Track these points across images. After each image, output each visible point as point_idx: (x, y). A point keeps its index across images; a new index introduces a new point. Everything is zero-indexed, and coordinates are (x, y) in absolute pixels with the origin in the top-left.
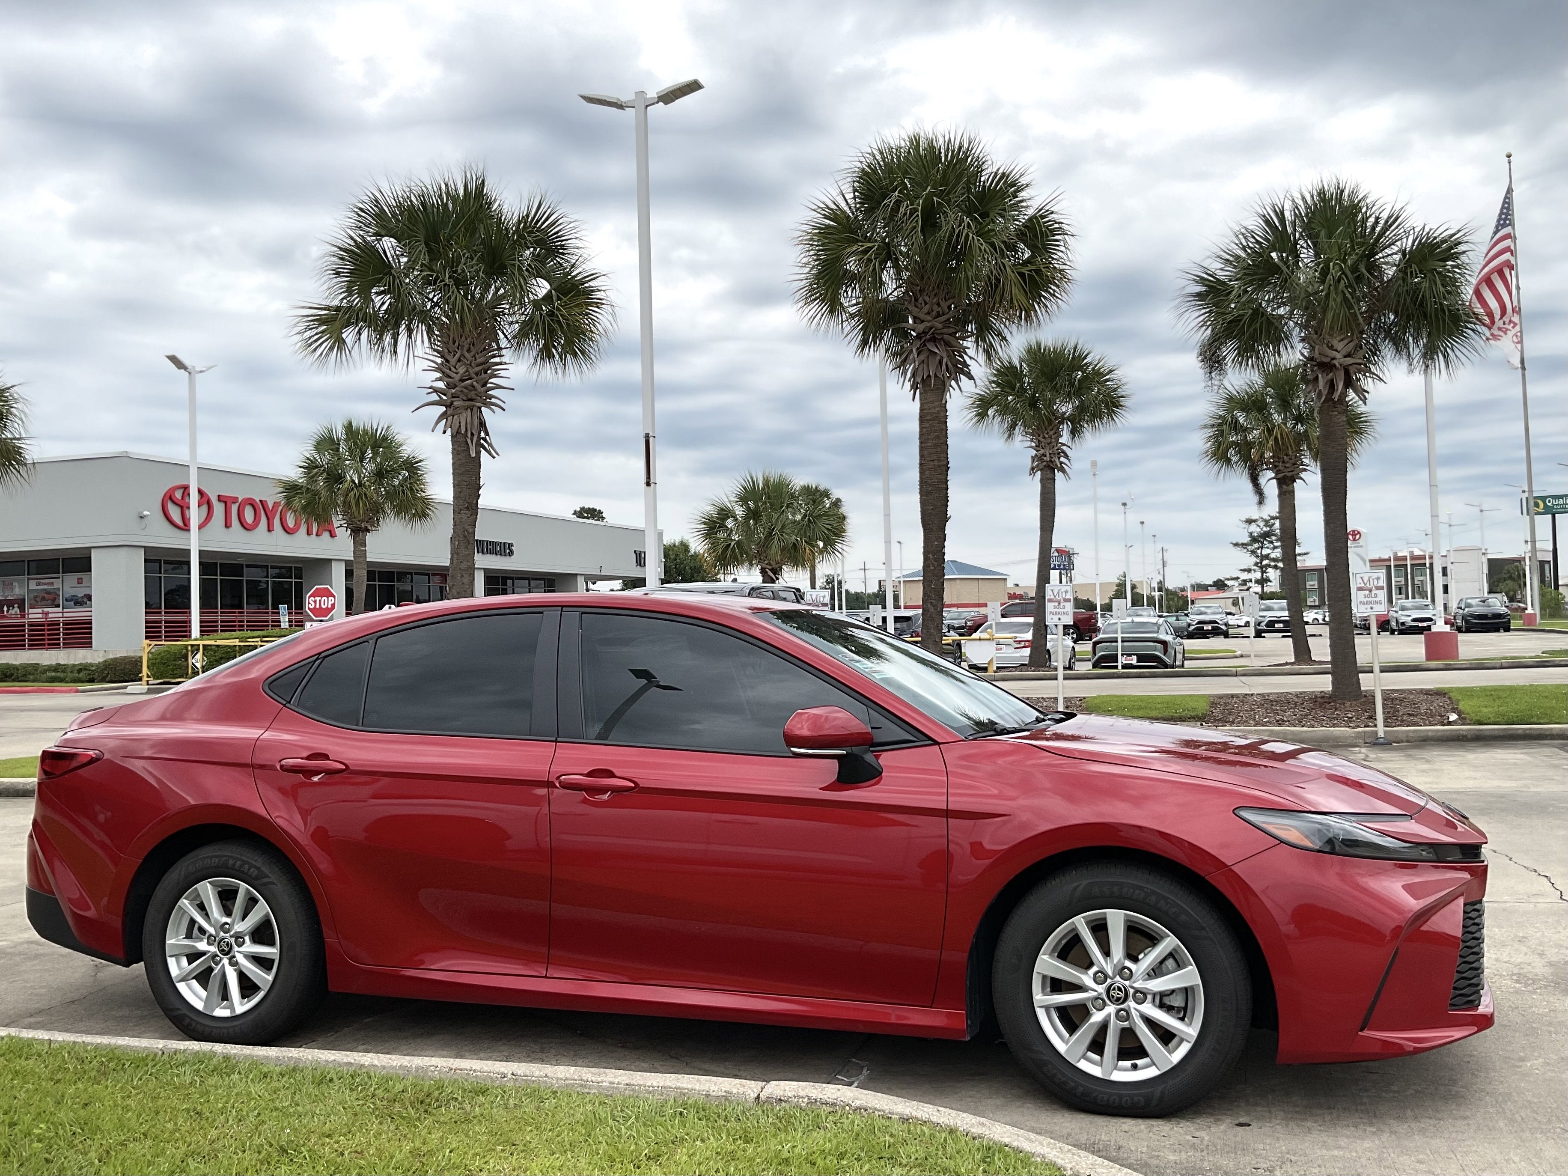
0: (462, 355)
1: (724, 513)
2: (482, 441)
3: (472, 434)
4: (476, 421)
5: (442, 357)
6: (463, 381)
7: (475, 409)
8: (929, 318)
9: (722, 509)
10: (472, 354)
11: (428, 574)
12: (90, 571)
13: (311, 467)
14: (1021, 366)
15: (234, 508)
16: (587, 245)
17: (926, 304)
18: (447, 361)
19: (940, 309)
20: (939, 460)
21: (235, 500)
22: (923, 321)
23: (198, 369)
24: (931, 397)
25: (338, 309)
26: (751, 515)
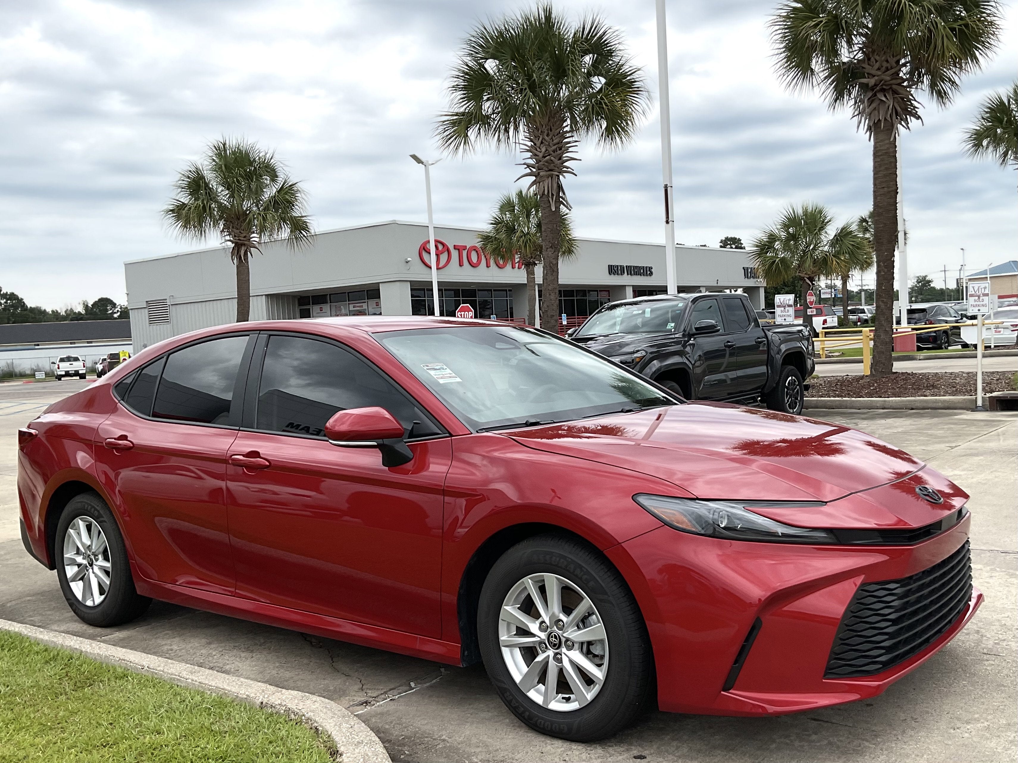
0: (543, 139)
1: (772, 238)
2: (561, 199)
3: (553, 195)
4: (555, 186)
5: (531, 141)
6: (544, 157)
7: (554, 176)
8: (879, 73)
9: (771, 235)
10: (550, 137)
11: (597, 291)
12: (380, 298)
13: (497, 223)
14: (1009, 101)
15: (465, 253)
16: (626, 47)
17: (876, 61)
18: (535, 144)
19: (888, 65)
20: (888, 187)
21: (465, 248)
22: (874, 76)
23: (430, 163)
24: (882, 136)
25: (463, 114)
26: (791, 238)
